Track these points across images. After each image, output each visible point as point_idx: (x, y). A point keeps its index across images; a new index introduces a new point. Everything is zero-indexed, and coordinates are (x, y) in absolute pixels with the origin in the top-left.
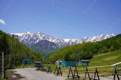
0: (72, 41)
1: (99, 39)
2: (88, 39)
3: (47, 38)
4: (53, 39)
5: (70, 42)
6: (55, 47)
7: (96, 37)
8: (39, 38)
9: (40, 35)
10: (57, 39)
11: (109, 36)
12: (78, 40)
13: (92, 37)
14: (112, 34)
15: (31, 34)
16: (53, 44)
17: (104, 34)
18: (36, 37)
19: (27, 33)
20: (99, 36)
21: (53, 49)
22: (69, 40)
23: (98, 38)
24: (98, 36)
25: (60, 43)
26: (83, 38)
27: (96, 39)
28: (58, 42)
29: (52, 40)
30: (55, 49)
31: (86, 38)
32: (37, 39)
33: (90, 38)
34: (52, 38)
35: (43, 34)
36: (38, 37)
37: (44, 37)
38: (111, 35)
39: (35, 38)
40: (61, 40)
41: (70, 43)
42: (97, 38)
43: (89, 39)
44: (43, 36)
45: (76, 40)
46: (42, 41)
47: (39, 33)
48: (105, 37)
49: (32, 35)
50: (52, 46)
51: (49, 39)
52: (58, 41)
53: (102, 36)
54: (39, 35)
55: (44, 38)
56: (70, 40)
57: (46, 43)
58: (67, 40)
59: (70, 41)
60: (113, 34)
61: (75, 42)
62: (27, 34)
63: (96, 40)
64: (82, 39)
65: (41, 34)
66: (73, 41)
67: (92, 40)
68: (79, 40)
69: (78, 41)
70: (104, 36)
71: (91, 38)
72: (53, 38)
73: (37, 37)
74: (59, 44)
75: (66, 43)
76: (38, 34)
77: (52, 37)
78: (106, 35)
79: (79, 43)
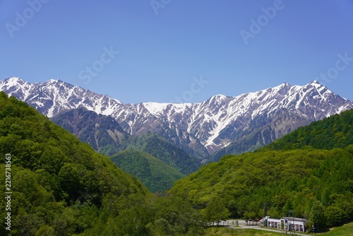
0: (173, 111)
1: (269, 100)
2: (231, 102)
3: (83, 99)
4: (106, 104)
5: (168, 115)
6: (119, 134)
7: (258, 95)
8: (57, 103)
9: (56, 91)
10: (122, 105)
11: (305, 90)
12: (196, 107)
13: (245, 96)
14: (313, 84)
15: (23, 87)
16: (110, 122)
17: (284, 84)
18: (45, 96)
19: (6, 81)
20: (270, 91)
21: (111, 140)
22: (165, 105)
23: (264, 99)
24: (264, 91)
25: (132, 117)
26: (214, 99)
27: (258, 102)
28: (124, 113)
29: (103, 109)
30: (118, 142)
31: (223, 97)
32: (49, 103)
33: (238, 97)
34: (102, 99)
35: (70, 86)
36: (52, 96)
37: (73, 96)
38: (309, 87)
39: (39, 103)
40: (135, 106)
41: (167, 117)
42: (260, 99)
43: (235, 100)
44: (70, 92)
45: (189, 105)
46: (70, 114)
47: (52, 81)
48: (290, 92)
49: (27, 89)
50: (109, 131)
51: (94, 104)
52: (127, 112)
53: (279, 92)
54: (56, 89)
55: (74, 100)
56: (168, 108)
57: (86, 119)
58: (155, 108)
59: (166, 111)
60: (317, 83)
61: (186, 112)
62: (8, 88)
63: (259, 105)
64: (208, 101)
65: (62, 88)
66: (178, 111)
67: (244, 104)
68: (199, 107)
69: (196, 111)
70: (284, 91)
71: (241, 99)
72: (106, 99)
73: (49, 98)
74: (130, 123)
75: (152, 118)
76: (50, 88)
77: (101, 96)
78: (292, 88)
79: (200, 116)
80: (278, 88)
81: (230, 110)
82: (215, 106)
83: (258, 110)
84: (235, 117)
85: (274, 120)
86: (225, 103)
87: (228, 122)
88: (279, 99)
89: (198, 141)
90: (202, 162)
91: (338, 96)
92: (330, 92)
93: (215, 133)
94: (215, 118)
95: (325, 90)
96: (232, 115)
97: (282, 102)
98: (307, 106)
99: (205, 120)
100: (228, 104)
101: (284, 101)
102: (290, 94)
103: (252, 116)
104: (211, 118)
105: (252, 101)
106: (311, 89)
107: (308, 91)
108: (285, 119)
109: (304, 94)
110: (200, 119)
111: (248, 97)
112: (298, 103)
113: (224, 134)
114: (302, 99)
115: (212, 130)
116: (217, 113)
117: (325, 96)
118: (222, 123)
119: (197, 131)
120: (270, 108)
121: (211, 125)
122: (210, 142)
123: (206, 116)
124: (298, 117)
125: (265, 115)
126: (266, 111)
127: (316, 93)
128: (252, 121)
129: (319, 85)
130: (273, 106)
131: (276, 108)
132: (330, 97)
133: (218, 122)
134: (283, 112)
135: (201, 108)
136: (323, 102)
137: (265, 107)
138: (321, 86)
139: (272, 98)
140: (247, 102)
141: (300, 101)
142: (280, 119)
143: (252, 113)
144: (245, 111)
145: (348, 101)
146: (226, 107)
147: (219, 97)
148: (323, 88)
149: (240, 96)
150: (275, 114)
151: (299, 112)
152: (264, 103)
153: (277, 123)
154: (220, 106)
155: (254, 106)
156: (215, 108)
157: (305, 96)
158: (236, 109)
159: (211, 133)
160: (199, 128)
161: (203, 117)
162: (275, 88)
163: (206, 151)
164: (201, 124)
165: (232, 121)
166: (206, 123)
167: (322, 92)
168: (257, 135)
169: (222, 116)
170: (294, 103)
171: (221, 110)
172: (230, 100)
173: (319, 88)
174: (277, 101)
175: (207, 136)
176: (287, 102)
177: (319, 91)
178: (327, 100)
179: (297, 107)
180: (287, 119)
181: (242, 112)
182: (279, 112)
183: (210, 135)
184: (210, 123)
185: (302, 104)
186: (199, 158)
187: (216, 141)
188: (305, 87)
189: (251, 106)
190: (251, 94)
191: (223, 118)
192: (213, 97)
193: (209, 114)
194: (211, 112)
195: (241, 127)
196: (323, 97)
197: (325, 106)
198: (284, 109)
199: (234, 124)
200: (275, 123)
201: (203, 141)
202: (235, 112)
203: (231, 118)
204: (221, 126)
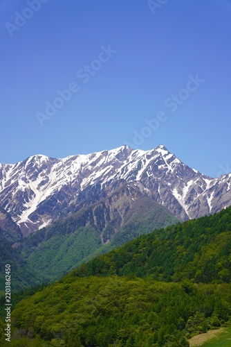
1: (103, 166)
2: (55, 166)
7: (90, 158)
11: (149, 157)
12: (7, 169)
13: (74, 159)
14: (159, 150)
17: (123, 147)
20: (105, 154)
23: (98, 165)
24: (98, 154)
26: (33, 160)
27: (90, 167)
31: (44, 158)
33: (64, 160)
38: (153, 153)
42: (93, 164)
43: (60, 163)
48: (130, 158)
53: (117, 156)
60: (164, 148)
63: (91, 172)
64: (25, 162)
67: (72, 170)
68: (11, 170)
69: (8, 174)
70: (123, 155)
71: (68, 163)
78: (133, 152)
79: (13, 182)
80: (115, 152)
81: (53, 176)
82: (33, 170)
83: (89, 179)
84: (59, 186)
85: (109, 194)
86: (47, 166)
87: (49, 192)
88: (116, 165)
89: (9, 216)
90: (14, 246)
91: (187, 167)
92: (178, 161)
93: (32, 206)
94: (33, 185)
95: (172, 159)
96: (55, 183)
97: (119, 170)
98: (150, 178)
99: (19, 187)
100: (50, 167)
101: (123, 170)
102: (130, 160)
103: (82, 185)
104: (27, 185)
105: (82, 165)
106: (156, 156)
107: (152, 158)
108: (123, 195)
109: (148, 162)
110: (13, 185)
111: (77, 160)
112: (140, 173)
113: (44, 208)
114: (144, 168)
115: (28, 201)
116: (35, 180)
117: (173, 167)
118: (42, 193)
119: (7, 202)
120: (105, 177)
121: (27, 195)
122: (24, 217)
123: (21, 183)
124: (139, 193)
125: (98, 185)
126: (99, 181)
127: (161, 162)
128: (80, 193)
129: (166, 152)
130: (109, 174)
131: (112, 177)
132: (178, 168)
133: (36, 192)
134: (121, 185)
135: (14, 171)
136: (169, 173)
137: (98, 174)
138: (169, 153)
139: (108, 164)
140: (76, 167)
141: (142, 170)
142: (117, 194)
143: (81, 181)
144: (73, 179)
145: (199, 174)
146: (49, 172)
147: (39, 157)
148: (170, 156)
149: (67, 158)
150: (111, 186)
151: (140, 186)
152: (97, 169)
153: (113, 199)
154: (40, 170)
155: (84, 173)
156: (33, 172)
157: (149, 165)
158: (62, 176)
159: (26, 205)
160: (10, 198)
161: (16, 184)
162: (113, 151)
163: (19, 230)
164: (14, 193)
165: (56, 191)
166: (20, 191)
167: (169, 161)
168: (87, 213)
169: (43, 183)
170: (135, 172)
171: (41, 175)
172: (54, 163)
173: (165, 156)
174: (114, 168)
175: (20, 209)
176: (127, 171)
177: (165, 159)
178: (175, 171)
179: (138, 178)
180: (125, 194)
181: (69, 180)
182: (116, 183)
183: (25, 209)
184: (26, 192)
185: (144, 175)
186: (9, 240)
187: (33, 217)
188: (149, 154)
189: (80, 172)
190: (81, 156)
191: (43, 187)
192: (31, 158)
193: (24, 179)
194: (28, 177)
195: (66, 199)
196: (169, 167)
197: (171, 178)
198: (122, 180)
199: (58, 195)
200: (110, 198)
201: (15, 216)
202: (59, 179)
203: (54, 187)
204: (40, 196)
